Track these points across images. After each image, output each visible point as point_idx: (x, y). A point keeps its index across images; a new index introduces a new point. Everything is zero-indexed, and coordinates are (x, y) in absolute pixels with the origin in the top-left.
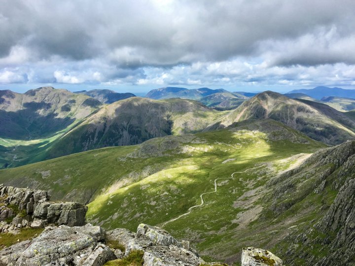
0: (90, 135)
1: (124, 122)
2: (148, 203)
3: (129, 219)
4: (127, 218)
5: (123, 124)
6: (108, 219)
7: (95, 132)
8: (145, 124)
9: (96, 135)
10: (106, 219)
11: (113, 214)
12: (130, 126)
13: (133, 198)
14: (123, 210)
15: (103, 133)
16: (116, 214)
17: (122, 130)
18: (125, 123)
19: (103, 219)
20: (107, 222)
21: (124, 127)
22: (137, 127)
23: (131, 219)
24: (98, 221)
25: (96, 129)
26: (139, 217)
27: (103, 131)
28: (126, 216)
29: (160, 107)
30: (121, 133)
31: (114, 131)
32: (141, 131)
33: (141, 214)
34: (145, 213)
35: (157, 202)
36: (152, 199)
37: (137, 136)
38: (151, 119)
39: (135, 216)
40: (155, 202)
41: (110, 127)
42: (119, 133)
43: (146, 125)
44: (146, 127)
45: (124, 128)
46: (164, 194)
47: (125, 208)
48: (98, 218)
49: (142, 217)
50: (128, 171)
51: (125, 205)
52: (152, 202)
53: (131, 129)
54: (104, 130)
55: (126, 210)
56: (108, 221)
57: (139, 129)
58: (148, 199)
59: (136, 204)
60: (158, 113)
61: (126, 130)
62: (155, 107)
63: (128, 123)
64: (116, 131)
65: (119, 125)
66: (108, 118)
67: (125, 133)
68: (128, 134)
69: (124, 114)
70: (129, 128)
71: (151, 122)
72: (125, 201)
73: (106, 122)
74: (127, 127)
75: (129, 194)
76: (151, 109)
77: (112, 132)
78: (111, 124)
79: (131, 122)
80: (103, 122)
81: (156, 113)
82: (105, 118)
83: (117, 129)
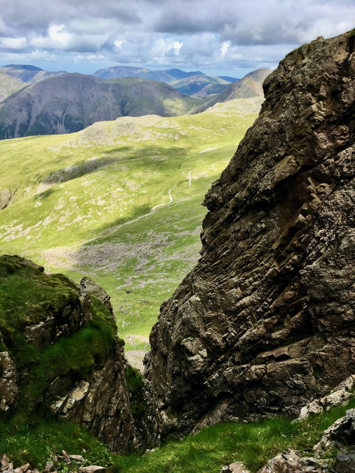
0: (7, 129)
1: (58, 110)
2: (94, 203)
3: (66, 224)
4: (64, 223)
5: (55, 113)
6: (36, 226)
7: (15, 124)
10: (34, 225)
11: (42, 219)
12: (67, 116)
13: (71, 198)
14: (58, 213)
15: (27, 127)
16: (48, 218)
17: (56, 123)
18: (59, 113)
19: (29, 226)
20: (35, 229)
21: (57, 118)
22: (78, 119)
23: (70, 224)
24: (22, 228)
25: (16, 121)
26: (81, 221)
27: (26, 124)
28: (62, 221)
29: (110, 89)
30: (54, 127)
31: (43, 124)
32: (83, 125)
33: (85, 216)
34: (89, 216)
35: (107, 201)
36: (99, 198)
38: (97, 107)
39: (75, 220)
40: (104, 201)
41: (37, 117)
42: (51, 126)
43: (91, 116)
44: (91, 119)
45: (59, 120)
46: (116, 191)
47: (61, 210)
48: (22, 225)
49: (86, 221)
50: (63, 164)
51: (60, 207)
52: (100, 201)
53: (69, 121)
54: (29, 122)
55: (62, 212)
56: (37, 228)
57: (80, 122)
58: (93, 198)
59: (76, 204)
60: (107, 98)
61: (62, 123)
62: (102, 89)
63: (64, 112)
64: (47, 123)
65: (50, 114)
66: (32, 103)
67: (61, 127)
68: (65, 128)
69: (57, 98)
70: (66, 119)
71: (97, 113)
72: (59, 201)
73: (31, 109)
74: (62, 119)
75: (66, 192)
76: (97, 92)
77: (41, 125)
78: (39, 112)
79: (68, 111)
80: (25, 109)
81: (104, 99)
82: (29, 104)
83: (49, 121)
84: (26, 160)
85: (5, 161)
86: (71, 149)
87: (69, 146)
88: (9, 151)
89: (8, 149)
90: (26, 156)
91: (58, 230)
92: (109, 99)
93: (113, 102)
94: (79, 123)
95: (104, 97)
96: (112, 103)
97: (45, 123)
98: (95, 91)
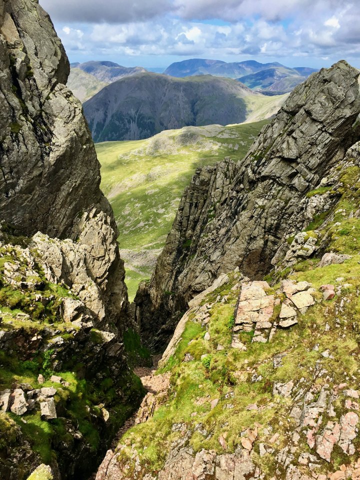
1: (132, 110)
2: (155, 211)
3: (131, 229)
4: (129, 227)
5: (129, 112)
7: (92, 123)
8: (160, 114)
9: (95, 127)
12: (140, 115)
13: (137, 205)
14: (124, 219)
15: (103, 125)
17: (129, 122)
18: (132, 112)
21: (130, 117)
22: (149, 118)
23: (134, 229)
25: (93, 120)
26: (143, 227)
27: (102, 123)
28: (128, 225)
29: (182, 88)
30: (127, 126)
31: (117, 123)
32: (154, 124)
33: (146, 223)
34: (150, 222)
35: (166, 209)
36: (160, 206)
37: (149, 131)
38: (168, 106)
39: (139, 225)
40: (164, 210)
41: (112, 117)
42: (125, 125)
43: (162, 115)
44: (162, 118)
45: (132, 119)
46: (175, 200)
47: (127, 216)
49: (147, 227)
50: (131, 172)
51: (127, 212)
52: (160, 209)
53: (141, 120)
54: (105, 120)
55: (128, 218)
57: (152, 120)
58: (155, 206)
59: (140, 211)
60: (178, 97)
61: (135, 121)
62: (174, 88)
63: (137, 112)
64: (121, 122)
65: (124, 114)
66: (108, 103)
67: (133, 126)
68: (137, 127)
69: (132, 97)
70: (138, 118)
71: (168, 111)
72: (126, 208)
73: (107, 109)
74: (135, 118)
75: (132, 200)
76: (169, 91)
77: (116, 124)
78: (114, 111)
79: (141, 111)
80: (102, 109)
81: (175, 98)
82: (106, 104)
83: (123, 120)
86: (139, 157)
87: (138, 155)
91: (124, 233)
92: (180, 98)
93: (184, 100)
94: (151, 122)
95: (175, 95)
96: (183, 102)
97: (119, 122)
98: (168, 90)
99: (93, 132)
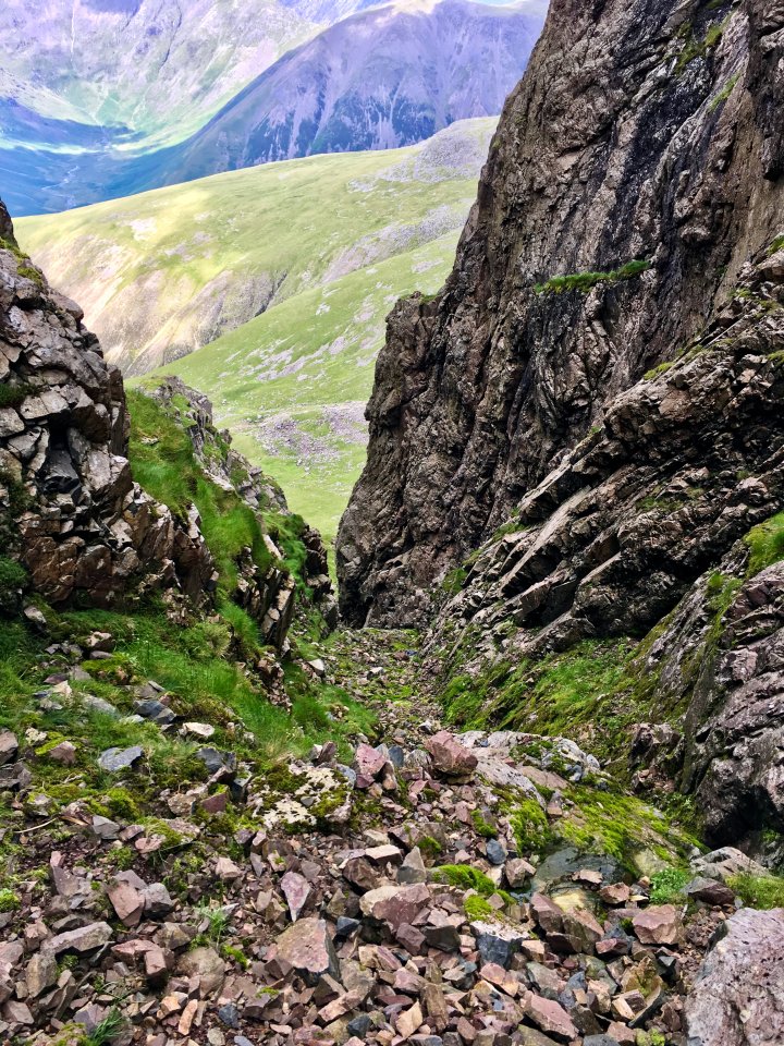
0: (274, 133)
1: (382, 88)
4: (370, 351)
5: (375, 94)
6: (317, 353)
7: (289, 123)
8: (448, 96)
9: (295, 133)
10: (313, 352)
11: (330, 340)
12: (400, 102)
13: (389, 297)
14: (360, 330)
15: (316, 128)
16: (340, 339)
17: (375, 119)
18: (383, 95)
19: (304, 353)
20: (314, 360)
21: (378, 106)
22: (423, 108)
24: (290, 358)
25: (292, 115)
27: (314, 122)
28: (367, 346)
29: (501, 32)
30: (371, 129)
31: (347, 121)
32: (433, 122)
38: (467, 77)
41: (336, 106)
42: (364, 126)
43: (452, 99)
44: (453, 106)
45: (381, 109)
47: (366, 323)
48: (290, 351)
50: (378, 222)
51: (366, 317)
53: (402, 114)
54: (318, 116)
55: (369, 329)
56: (319, 358)
57: (428, 114)
60: (492, 54)
61: (388, 118)
62: (483, 32)
63: (394, 93)
64: (355, 120)
65: (363, 99)
66: (328, 73)
67: (385, 128)
68: (393, 131)
69: (382, 58)
70: (396, 109)
71: (467, 91)
72: (364, 305)
73: (324, 87)
74: (389, 108)
75: (379, 285)
76: (470, 39)
77: (344, 125)
78: (340, 94)
79: (402, 90)
80: (313, 88)
81: (485, 56)
82: (321, 75)
83: (359, 113)
84: (306, 210)
85: (265, 211)
86: (397, 185)
87: (394, 179)
88: (275, 189)
89: (272, 185)
90: (305, 201)
91: (358, 365)
92: (497, 54)
93: (506, 62)
94: (425, 118)
95: (486, 50)
96: (503, 66)
97: (352, 118)
98: (467, 38)
99: (291, 145)
